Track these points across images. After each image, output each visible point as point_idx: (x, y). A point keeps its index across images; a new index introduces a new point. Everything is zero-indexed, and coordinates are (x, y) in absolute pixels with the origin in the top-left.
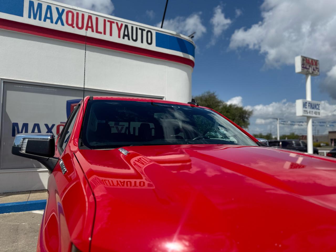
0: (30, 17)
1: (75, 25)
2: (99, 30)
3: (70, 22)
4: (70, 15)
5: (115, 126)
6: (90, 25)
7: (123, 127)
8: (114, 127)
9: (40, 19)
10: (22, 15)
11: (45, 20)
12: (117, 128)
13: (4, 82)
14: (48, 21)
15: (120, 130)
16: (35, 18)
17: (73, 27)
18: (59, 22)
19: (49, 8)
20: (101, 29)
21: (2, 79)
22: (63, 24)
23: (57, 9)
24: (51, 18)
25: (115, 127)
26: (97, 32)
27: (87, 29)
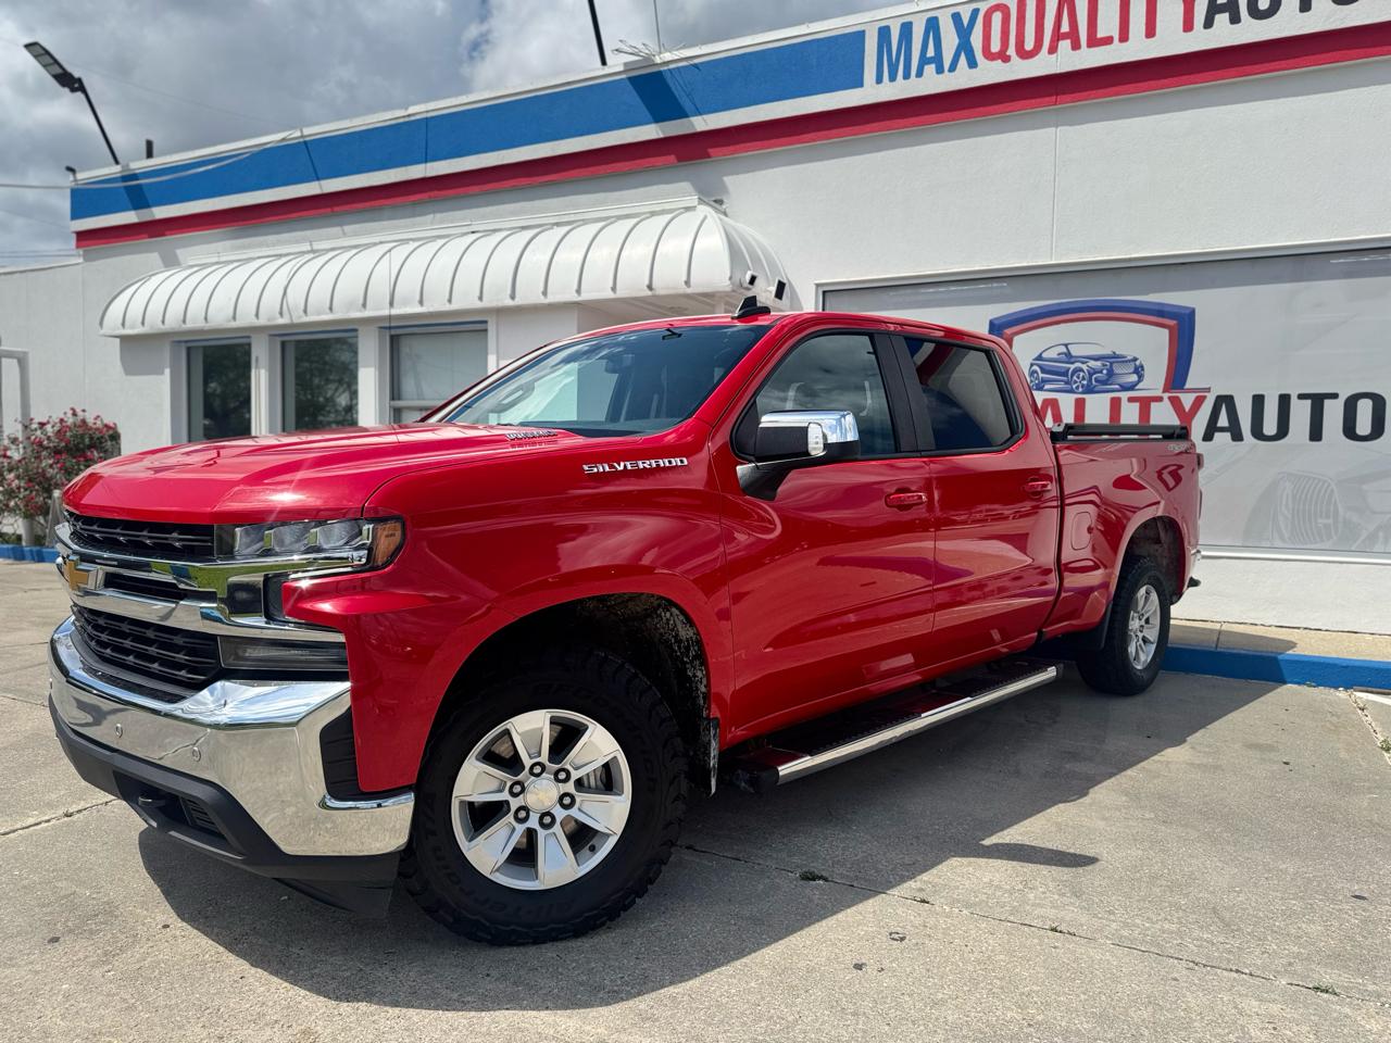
0: (879, 80)
1: (1011, 51)
2: (1101, 34)
3: (995, 47)
4: (997, 18)
5: (1166, 396)
6: (1065, 28)
7: (1205, 397)
8: (1159, 399)
9: (907, 76)
10: (860, 84)
11: (920, 74)
12: (1176, 403)
13: (824, 292)
14: (930, 69)
15: (1187, 408)
16: (893, 78)
17: (1006, 59)
18: (963, 59)
19: (933, 25)
20: (1108, 24)
21: (818, 285)
22: (972, 64)
23: (956, 17)
24: (938, 60)
25: (1166, 401)
26: (1094, 41)
27: (1053, 50)
